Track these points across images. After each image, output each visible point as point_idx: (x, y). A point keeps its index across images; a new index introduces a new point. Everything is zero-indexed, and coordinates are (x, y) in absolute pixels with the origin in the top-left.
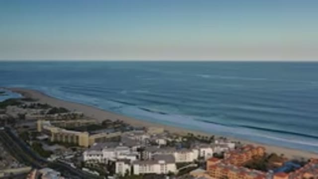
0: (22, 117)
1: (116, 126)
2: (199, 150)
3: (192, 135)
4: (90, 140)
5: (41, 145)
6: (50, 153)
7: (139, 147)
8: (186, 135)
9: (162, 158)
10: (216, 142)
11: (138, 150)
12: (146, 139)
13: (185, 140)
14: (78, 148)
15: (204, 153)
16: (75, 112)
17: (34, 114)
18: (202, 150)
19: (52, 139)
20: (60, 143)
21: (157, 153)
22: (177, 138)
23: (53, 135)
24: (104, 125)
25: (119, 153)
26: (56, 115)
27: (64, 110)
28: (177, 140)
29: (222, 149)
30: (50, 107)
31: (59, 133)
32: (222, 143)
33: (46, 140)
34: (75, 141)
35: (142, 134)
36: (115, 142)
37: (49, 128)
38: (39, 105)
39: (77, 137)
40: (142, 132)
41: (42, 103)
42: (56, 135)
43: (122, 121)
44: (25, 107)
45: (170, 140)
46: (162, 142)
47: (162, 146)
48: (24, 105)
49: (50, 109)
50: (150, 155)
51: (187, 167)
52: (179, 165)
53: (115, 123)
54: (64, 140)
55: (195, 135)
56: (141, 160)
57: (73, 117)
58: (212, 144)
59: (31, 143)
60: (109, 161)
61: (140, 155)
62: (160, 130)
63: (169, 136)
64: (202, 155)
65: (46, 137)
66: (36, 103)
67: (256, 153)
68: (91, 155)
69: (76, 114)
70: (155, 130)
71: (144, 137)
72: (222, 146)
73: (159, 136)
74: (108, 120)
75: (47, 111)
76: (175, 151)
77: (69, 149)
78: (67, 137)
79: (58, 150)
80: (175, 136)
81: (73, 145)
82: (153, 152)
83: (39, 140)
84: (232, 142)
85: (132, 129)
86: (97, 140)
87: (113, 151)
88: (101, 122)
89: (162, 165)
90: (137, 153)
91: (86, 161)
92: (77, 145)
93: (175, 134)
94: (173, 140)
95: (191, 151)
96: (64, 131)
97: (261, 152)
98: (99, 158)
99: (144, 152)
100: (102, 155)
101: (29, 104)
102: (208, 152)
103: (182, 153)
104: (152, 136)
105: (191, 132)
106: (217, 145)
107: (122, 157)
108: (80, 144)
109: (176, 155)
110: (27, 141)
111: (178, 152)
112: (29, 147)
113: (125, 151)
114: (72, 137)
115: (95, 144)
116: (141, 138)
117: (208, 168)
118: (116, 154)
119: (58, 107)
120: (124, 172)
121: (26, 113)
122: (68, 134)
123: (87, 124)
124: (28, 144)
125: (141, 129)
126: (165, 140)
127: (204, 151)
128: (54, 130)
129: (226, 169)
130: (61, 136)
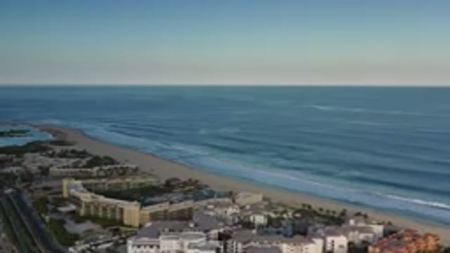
0: (45, 171)
1: (187, 188)
2: (324, 238)
3: (310, 207)
4: (142, 216)
5: (62, 222)
7: (222, 230)
8: (300, 207)
10: (352, 222)
11: (221, 237)
13: (298, 215)
14: (122, 229)
15: (333, 245)
16: (125, 166)
17: (64, 167)
18: (329, 239)
19: (82, 212)
20: (95, 219)
21: (252, 244)
22: (285, 212)
23: (83, 205)
24: (169, 187)
25: (186, 243)
26: (96, 169)
27: (111, 161)
28: (285, 216)
29: (362, 236)
30: (91, 155)
31: (92, 203)
32: (362, 224)
33: (73, 212)
34: (118, 217)
35: (228, 205)
36: (182, 221)
37: (77, 194)
38: (73, 152)
39: (122, 211)
40: (227, 200)
41: (79, 149)
42: (88, 206)
43: (196, 181)
44: (52, 156)
45: (273, 215)
46: (260, 219)
47: (261, 226)
48: (50, 152)
49: (88, 159)
50: (240, 246)
53: (185, 184)
54: (101, 214)
55: (315, 205)
57: (121, 171)
58: (344, 226)
59: (47, 218)
61: (222, 247)
62: (258, 198)
63: (270, 207)
64: (329, 247)
65: (73, 207)
66: (70, 148)
67: (422, 247)
68: (139, 246)
69: (127, 168)
70: (249, 198)
71: (230, 210)
72: (362, 230)
73: (256, 209)
74: (176, 179)
75: (84, 162)
76: (282, 242)
77: (107, 230)
78: (105, 209)
79: (90, 231)
80: (281, 209)
81: (115, 224)
82: (244, 243)
83: (60, 213)
84: (379, 224)
85: (211, 195)
86: (154, 217)
87: (177, 238)
88: (163, 181)
90: (217, 244)
92: (121, 223)
93: (280, 204)
94: (278, 215)
95: (311, 241)
96: (102, 198)
97: (432, 243)
98: (153, 251)
99: (229, 242)
100: (158, 247)
101: (58, 149)
102: (339, 242)
103: (295, 245)
104: (242, 208)
105: (307, 202)
106: (354, 229)
108: (126, 222)
109: (285, 248)
110: (43, 215)
111: (288, 243)
112: (43, 226)
113: (196, 241)
114: (113, 210)
115: (148, 224)
116: (226, 212)
118: (182, 245)
119: (102, 155)
121: (51, 166)
122: (108, 205)
123: (141, 184)
124: (43, 220)
125: (225, 196)
126: (265, 216)
127: (333, 242)
128: (86, 197)
130: (97, 208)
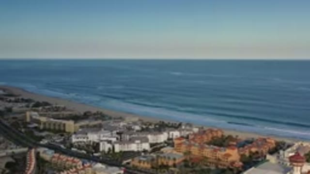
0: (9, 110)
1: (96, 116)
2: (169, 134)
3: (163, 123)
4: (75, 127)
5: (32, 132)
6: (42, 138)
7: (118, 131)
8: (158, 121)
9: (138, 139)
10: (183, 127)
11: (118, 133)
12: (124, 126)
13: (157, 126)
14: (65, 134)
15: (173, 136)
16: (58, 106)
17: (20, 107)
18: (171, 133)
19: (42, 127)
20: (49, 130)
21: (134, 136)
22: (150, 124)
23: (42, 123)
24: (86, 116)
25: (102, 135)
26: (40, 108)
27: (47, 104)
28: (150, 127)
29: (188, 133)
30: (34, 101)
31: (47, 122)
32: (188, 128)
33: (36, 128)
34: (62, 128)
35: (120, 122)
36: (97, 128)
37: (38, 118)
38: (23, 99)
39: (64, 125)
40: (119, 120)
41: (26, 98)
42: (45, 123)
43: (101, 113)
44: (10, 101)
45: (144, 127)
46: (137, 128)
47: (138, 131)
48: (8, 100)
49: (33, 103)
50: (128, 137)
51: (159, 146)
52: (152, 145)
53: (95, 114)
54: (52, 127)
55: (166, 122)
56: (120, 141)
57: (55, 109)
58: (179, 129)
59: (23, 130)
60: (94, 142)
61: (119, 137)
62: (136, 119)
63: (143, 124)
64: (171, 137)
65: (36, 125)
66: (20, 98)
67: (215, 135)
68: (78, 138)
69: (59, 107)
70: (129, 120)
71: (122, 124)
72: (188, 130)
73: (135, 123)
75: (31, 105)
76: (148, 134)
77: (57, 135)
78: (54, 125)
79: (47, 136)
80: (148, 124)
81: (61, 132)
82: (130, 135)
83: (29, 128)
84: (197, 127)
85: (110, 118)
86: (81, 127)
87: (96, 133)
88: (82, 113)
89: (138, 144)
90: (117, 136)
91: (74, 143)
92: (64, 131)
93: (148, 122)
94: (147, 126)
95: (162, 134)
96: (52, 120)
97: (220, 134)
98: (85, 140)
99: (123, 135)
100: (88, 138)
101: (13, 99)
102: (176, 134)
103: (154, 135)
104: (129, 124)
105: (162, 120)
106: (183, 130)
107: (105, 139)
108: (67, 130)
109: (150, 137)
110: (19, 129)
111: (151, 135)
112: (21, 134)
113: (106, 135)
114: (59, 125)
115: (80, 130)
116: (119, 125)
117: (175, 146)
118: (100, 137)
119: (41, 101)
120: (107, 150)
121: (13, 107)
122: (56, 122)
123: (70, 114)
124: (21, 132)
125: (118, 119)
126: (140, 126)
127: (173, 134)
128: (43, 119)
129: (190, 146)
130: (50, 124)
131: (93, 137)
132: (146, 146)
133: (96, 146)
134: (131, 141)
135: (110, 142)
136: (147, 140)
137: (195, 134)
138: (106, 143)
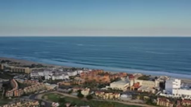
4: (30, 70)
5: (7, 74)
6: (14, 76)
7: (53, 71)
8: (71, 68)
9: (63, 74)
12: (55, 70)
14: (25, 74)
16: (15, 62)
18: (78, 71)
19: (12, 71)
20: (16, 72)
21: (60, 73)
22: (68, 69)
25: (45, 73)
27: (9, 61)
29: (87, 72)
32: (87, 69)
33: (8, 72)
36: (42, 70)
39: (24, 70)
40: (52, 67)
42: (13, 69)
46: (62, 70)
50: (58, 73)
51: (73, 77)
52: (70, 77)
53: (38, 65)
55: (76, 68)
56: (54, 75)
58: (83, 70)
59: (2, 73)
60: (41, 76)
62: (60, 67)
63: (64, 69)
64: (79, 73)
65: (8, 70)
67: (99, 72)
68: (33, 75)
71: (53, 69)
72: (86, 70)
74: (34, 64)
77: (21, 74)
78: (18, 70)
81: (23, 73)
83: (5, 72)
84: (91, 69)
85: (46, 67)
87: (42, 72)
89: (63, 76)
90: (52, 73)
91: (32, 77)
93: (66, 68)
95: (74, 72)
96: (17, 67)
97: (102, 72)
98: (37, 75)
99: (55, 73)
102: (81, 72)
104: (57, 69)
105: (73, 67)
107: (47, 74)
108: (26, 72)
109: (68, 73)
113: (47, 72)
114: (21, 70)
115: (33, 71)
117: (81, 77)
120: (49, 79)
122: (19, 68)
128: (12, 67)
129: (88, 76)
130: (16, 70)
131: (41, 74)
132: (67, 77)
133: (43, 78)
134: (60, 75)
135: (50, 75)
136: (67, 75)
137: (90, 72)
138: (48, 76)
